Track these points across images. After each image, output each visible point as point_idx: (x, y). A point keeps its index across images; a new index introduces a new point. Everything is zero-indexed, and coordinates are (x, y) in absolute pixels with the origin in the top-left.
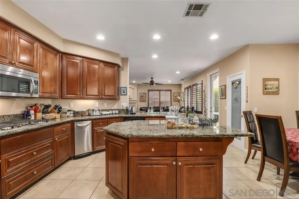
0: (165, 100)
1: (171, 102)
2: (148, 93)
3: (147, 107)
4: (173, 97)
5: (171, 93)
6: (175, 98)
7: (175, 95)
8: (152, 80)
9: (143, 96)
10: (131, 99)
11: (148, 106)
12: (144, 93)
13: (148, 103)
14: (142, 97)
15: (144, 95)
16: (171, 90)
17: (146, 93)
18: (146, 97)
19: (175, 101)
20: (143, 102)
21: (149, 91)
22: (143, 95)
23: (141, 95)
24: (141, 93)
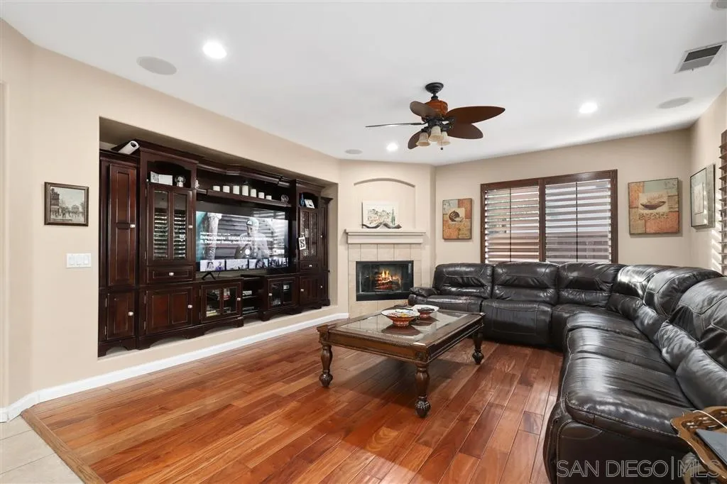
2: (483, 199)
3: (478, 261)
4: (630, 207)
6: (642, 217)
7: (644, 199)
8: (434, 98)
9: (457, 215)
10: (399, 227)
11: (483, 258)
12: (460, 203)
13: (483, 247)
14: (453, 220)
15: (462, 212)
16: (612, 175)
17: (471, 200)
18: (469, 216)
20: (458, 239)
21: (486, 188)
22: (458, 210)
23: (449, 211)
24: (448, 201)
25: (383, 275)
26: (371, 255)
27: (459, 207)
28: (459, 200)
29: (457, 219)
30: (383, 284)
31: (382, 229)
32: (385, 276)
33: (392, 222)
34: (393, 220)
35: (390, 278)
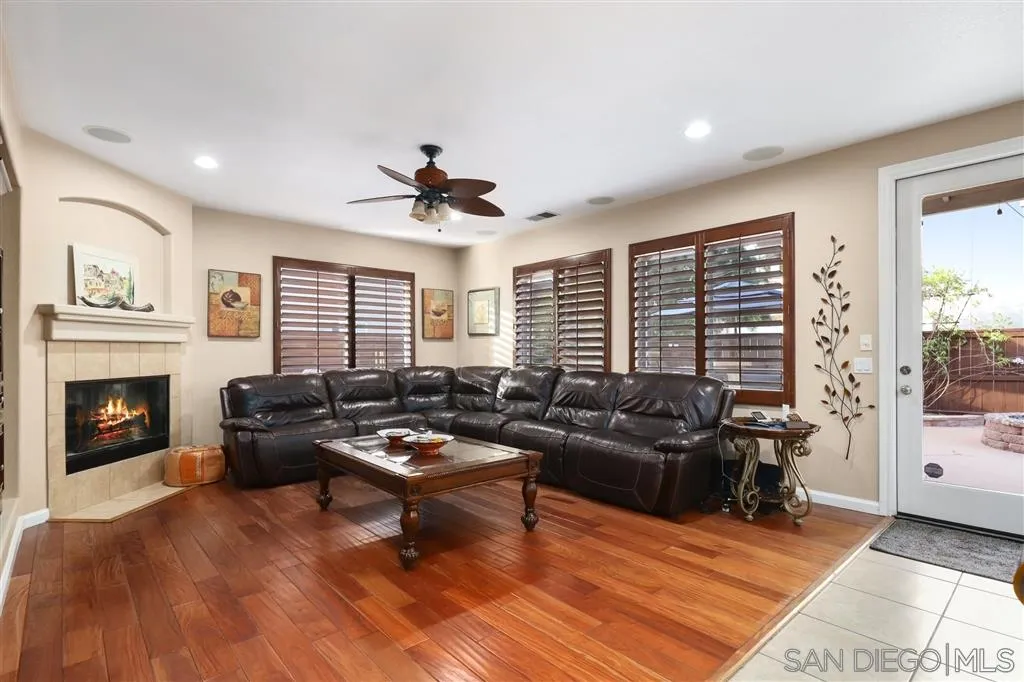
0: (383, 331)
1: (413, 343)
2: (276, 279)
3: (270, 374)
4: (424, 313)
5: (412, 292)
6: (432, 322)
7: (434, 307)
8: (431, 164)
9: (237, 298)
10: (150, 309)
11: (277, 367)
12: (243, 278)
13: (277, 350)
14: (228, 305)
15: (245, 293)
16: (413, 274)
17: (258, 278)
18: (256, 301)
19: (433, 339)
20: (238, 337)
21: (279, 262)
22: (238, 290)
23: (222, 287)
24: (221, 273)
25: (110, 409)
26: (94, 367)
27: (240, 285)
28: (241, 275)
29: (235, 304)
30: (111, 429)
31: (117, 311)
32: (115, 410)
33: (129, 298)
34: (132, 293)
35: (127, 413)
